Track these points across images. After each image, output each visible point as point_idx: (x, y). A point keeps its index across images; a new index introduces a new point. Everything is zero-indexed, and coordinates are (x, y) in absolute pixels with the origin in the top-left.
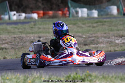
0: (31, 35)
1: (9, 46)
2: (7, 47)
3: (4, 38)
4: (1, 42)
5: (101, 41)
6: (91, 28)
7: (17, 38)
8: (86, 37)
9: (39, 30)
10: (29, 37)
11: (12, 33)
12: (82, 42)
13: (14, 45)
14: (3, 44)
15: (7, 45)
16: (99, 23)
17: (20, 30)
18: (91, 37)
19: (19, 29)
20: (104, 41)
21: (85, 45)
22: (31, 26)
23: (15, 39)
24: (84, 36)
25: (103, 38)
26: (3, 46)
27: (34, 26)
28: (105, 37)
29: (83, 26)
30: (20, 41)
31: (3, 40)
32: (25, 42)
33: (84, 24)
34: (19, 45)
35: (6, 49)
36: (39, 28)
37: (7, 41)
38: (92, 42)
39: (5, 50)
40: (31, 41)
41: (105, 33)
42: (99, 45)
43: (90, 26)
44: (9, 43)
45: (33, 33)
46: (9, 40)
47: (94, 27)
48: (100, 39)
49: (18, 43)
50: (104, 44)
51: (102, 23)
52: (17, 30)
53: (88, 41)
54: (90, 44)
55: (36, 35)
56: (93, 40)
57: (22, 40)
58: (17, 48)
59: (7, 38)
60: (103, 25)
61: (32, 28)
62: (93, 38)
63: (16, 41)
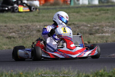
0: (37, 24)
1: (16, 34)
2: (15, 36)
3: (11, 27)
4: (8, 31)
5: (105, 30)
6: (94, 17)
7: (24, 27)
8: (91, 26)
9: (43, 19)
10: (35, 25)
11: (17, 21)
12: (88, 31)
13: (21, 34)
14: (10, 33)
15: (14, 34)
16: (102, 12)
17: (25, 18)
18: (96, 26)
19: (23, 17)
20: (108, 30)
21: (90, 34)
22: (35, 14)
23: (22, 28)
24: (89, 25)
25: (108, 28)
26: (11, 35)
27: (38, 14)
28: (110, 26)
29: (86, 14)
30: (27, 30)
31: (11, 29)
32: (32, 31)
33: (87, 12)
34: (26, 34)
35: (14, 38)
36: (44, 17)
37: (14, 30)
38: (97, 31)
39: (12, 39)
40: (38, 30)
41: (109, 22)
42: (104, 34)
43: (93, 15)
44: (16, 32)
45: (37, 21)
46: (16, 29)
47: (97, 15)
48: (105, 28)
49: (25, 31)
50: (109, 34)
51: (104, 12)
52: (21, 18)
53: (93, 30)
54: (95, 34)
55: (42, 24)
56: (98, 29)
57: (28, 29)
58: (24, 37)
59: (13, 27)
60: (105, 13)
61: (36, 16)
62: (97, 28)
63: (23, 30)
